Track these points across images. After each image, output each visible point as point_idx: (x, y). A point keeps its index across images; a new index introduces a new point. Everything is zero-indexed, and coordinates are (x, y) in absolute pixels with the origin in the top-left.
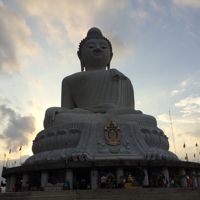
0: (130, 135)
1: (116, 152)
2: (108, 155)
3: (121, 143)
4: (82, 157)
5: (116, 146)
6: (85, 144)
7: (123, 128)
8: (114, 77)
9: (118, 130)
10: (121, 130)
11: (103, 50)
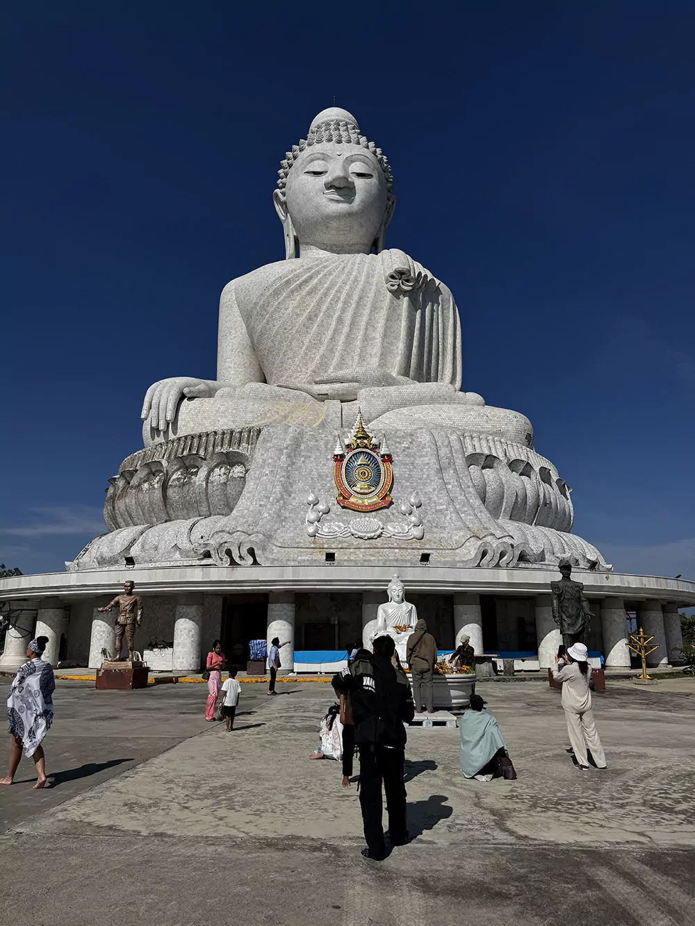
0: (425, 476)
1: (369, 535)
2: (340, 546)
3: (391, 503)
4: (244, 552)
5: (373, 513)
6: (260, 506)
7: (404, 451)
8: (392, 277)
9: (383, 456)
10: (394, 458)
11: (359, 183)
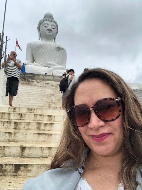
8: (57, 48)
11: (53, 30)
